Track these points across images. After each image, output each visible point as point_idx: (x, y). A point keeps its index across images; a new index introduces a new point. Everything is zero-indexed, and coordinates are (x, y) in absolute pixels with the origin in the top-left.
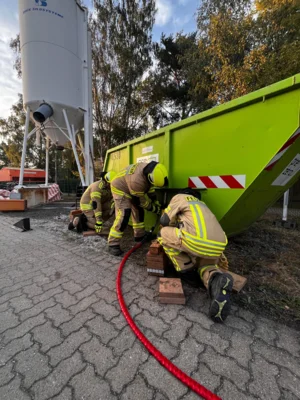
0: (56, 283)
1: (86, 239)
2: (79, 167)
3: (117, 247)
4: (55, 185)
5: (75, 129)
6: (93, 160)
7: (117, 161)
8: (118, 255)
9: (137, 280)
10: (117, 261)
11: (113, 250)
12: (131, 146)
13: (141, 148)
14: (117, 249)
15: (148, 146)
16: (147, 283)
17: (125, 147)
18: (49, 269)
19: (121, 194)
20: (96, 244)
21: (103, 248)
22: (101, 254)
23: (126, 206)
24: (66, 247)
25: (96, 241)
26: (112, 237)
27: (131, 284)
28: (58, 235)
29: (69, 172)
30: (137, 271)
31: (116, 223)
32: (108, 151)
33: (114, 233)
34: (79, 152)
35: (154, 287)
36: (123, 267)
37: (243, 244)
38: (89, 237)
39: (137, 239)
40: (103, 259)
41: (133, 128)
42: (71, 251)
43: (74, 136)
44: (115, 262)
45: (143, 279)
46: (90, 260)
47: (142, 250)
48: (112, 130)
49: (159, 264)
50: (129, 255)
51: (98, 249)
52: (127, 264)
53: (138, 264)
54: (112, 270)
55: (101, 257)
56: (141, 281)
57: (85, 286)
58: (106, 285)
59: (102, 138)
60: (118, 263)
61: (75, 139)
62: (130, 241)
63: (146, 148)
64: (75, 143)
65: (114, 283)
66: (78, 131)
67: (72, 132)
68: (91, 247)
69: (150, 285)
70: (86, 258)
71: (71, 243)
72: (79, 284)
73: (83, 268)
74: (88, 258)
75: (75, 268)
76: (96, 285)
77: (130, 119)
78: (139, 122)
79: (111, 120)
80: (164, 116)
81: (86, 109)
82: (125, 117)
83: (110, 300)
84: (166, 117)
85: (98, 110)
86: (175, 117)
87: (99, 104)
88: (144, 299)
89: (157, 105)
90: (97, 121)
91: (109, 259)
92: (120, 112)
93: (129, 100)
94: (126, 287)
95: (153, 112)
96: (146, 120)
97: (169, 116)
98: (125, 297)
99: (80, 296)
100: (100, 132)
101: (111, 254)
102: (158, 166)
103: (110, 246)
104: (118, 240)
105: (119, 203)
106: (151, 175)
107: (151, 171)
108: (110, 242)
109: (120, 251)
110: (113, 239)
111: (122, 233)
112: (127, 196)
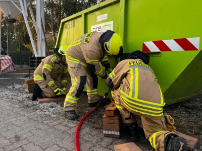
0: (17, 145)
1: (41, 106)
2: (31, 39)
3: (73, 112)
4: (7, 57)
5: (27, 2)
7: (71, 30)
8: (74, 119)
9: (94, 141)
11: (69, 115)
12: (86, 14)
13: (96, 16)
15: (102, 14)
16: (104, 144)
17: (80, 16)
18: (8, 133)
19: (77, 62)
20: (51, 110)
21: (59, 113)
22: (58, 119)
23: (82, 73)
24: (22, 113)
25: (52, 107)
26: (68, 103)
27: (89, 145)
28: (14, 103)
29: (21, 44)
30: (94, 133)
32: (63, 21)
33: (69, 99)
35: (111, 147)
36: (79, 130)
37: (192, 108)
38: (45, 104)
39: (91, 105)
40: (60, 123)
41: (82, 2)
42: (28, 117)
43: (26, 9)
44: (72, 125)
45: (100, 140)
46: (47, 124)
47: (96, 115)
48: (62, 4)
49: (114, 126)
50: (84, 119)
51: (54, 114)
52: (83, 127)
53: (93, 127)
54: (69, 133)
55: (58, 121)
56: (98, 142)
57: (45, 147)
58: (65, 146)
59: (52, 11)
60: (75, 127)
61: (26, 11)
62: (85, 107)
63: (101, 16)
64: (27, 15)
65: (73, 144)
66: (29, 4)
67: (24, 5)
68: (48, 113)
69: (107, 146)
70: (43, 123)
71: (28, 110)
72: (38, 145)
73: (41, 131)
74: (45, 122)
75: (33, 132)
76: (55, 146)
91: (66, 123)
94: (84, 148)
100: (50, 5)
101: (67, 118)
102: (114, 35)
103: (66, 112)
104: (74, 106)
105: (75, 70)
106: (107, 43)
107: (108, 39)
108: (66, 107)
109: (76, 115)
110: (68, 105)
111: (78, 99)
112: (82, 64)
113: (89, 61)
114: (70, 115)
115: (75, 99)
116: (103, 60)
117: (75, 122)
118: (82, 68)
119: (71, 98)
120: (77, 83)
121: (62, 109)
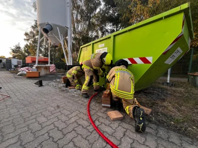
0: (58, 110)
1: (70, 90)
2: (65, 56)
3: (86, 94)
4: (53, 65)
5: (63, 37)
6: (72, 53)
7: (86, 52)
8: (87, 98)
9: (97, 109)
11: (84, 95)
12: (93, 44)
13: (98, 45)
14: (86, 95)
16: (102, 111)
17: (90, 45)
18: (54, 104)
19: (88, 68)
20: (75, 92)
21: (79, 95)
22: (78, 97)
23: (91, 74)
24: (61, 94)
26: (84, 89)
27: (94, 111)
28: (56, 89)
29: (60, 59)
30: (97, 105)
31: (86, 82)
32: (81, 47)
34: (65, 49)
35: (106, 112)
37: (148, 93)
38: (72, 90)
39: (96, 91)
40: (80, 100)
42: (63, 96)
43: (63, 40)
44: (86, 101)
45: (100, 109)
46: (73, 100)
47: (98, 96)
48: (81, 38)
49: (108, 102)
50: (92, 98)
51: (77, 95)
52: (91, 102)
53: (97, 102)
54: (84, 105)
55: (78, 99)
57: (72, 112)
58: (82, 112)
59: (76, 42)
62: (92, 91)
63: (101, 45)
64: (63, 44)
65: (86, 110)
68: (73, 94)
69: (104, 112)
70: (71, 99)
71: (63, 92)
72: (69, 111)
73: (70, 104)
75: (66, 104)
76: (77, 111)
77: (90, 32)
78: (94, 34)
79: (80, 33)
80: (107, 31)
81: (69, 27)
82: (87, 31)
83: (85, 118)
84: (108, 31)
85: (74, 28)
86: (113, 31)
87: (74, 25)
88: (101, 118)
89: (104, 25)
90: (74, 33)
91: (83, 100)
92: (85, 29)
93: (89, 23)
94: (92, 112)
95: (101, 29)
96: (98, 33)
97: (109, 31)
98: (92, 117)
99: (70, 116)
100: (75, 39)
101: (83, 97)
102: (108, 54)
105: (88, 72)
106: (104, 59)
107: (104, 57)
108: (82, 92)
112: (91, 69)
113: (95, 68)
115: (87, 87)
118: (91, 71)
119: (85, 87)
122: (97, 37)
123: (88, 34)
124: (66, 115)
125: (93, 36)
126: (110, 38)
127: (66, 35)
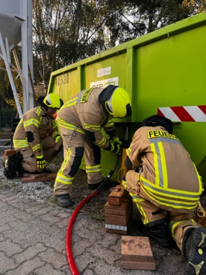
1: (25, 187)
3: (66, 196)
5: (10, 44)
6: (33, 85)
8: (67, 207)
9: (92, 239)
10: (66, 215)
12: (83, 67)
13: (96, 69)
15: (104, 67)
16: (105, 243)
17: (76, 69)
19: (72, 128)
20: (38, 192)
21: (48, 198)
22: (46, 205)
23: (78, 143)
25: (39, 189)
26: (59, 184)
27: (85, 244)
29: (2, 100)
30: (93, 226)
31: (65, 165)
32: (53, 74)
34: (15, 74)
35: (114, 247)
36: (73, 222)
38: (29, 184)
39: (92, 187)
40: (48, 212)
41: (84, 43)
42: (6, 202)
43: (8, 53)
44: (64, 215)
45: (99, 237)
46: (31, 213)
47: (97, 201)
48: (57, 45)
49: (120, 219)
50: (81, 207)
51: (42, 199)
52: (78, 218)
53: (93, 219)
54: (60, 226)
55: (45, 209)
56: (97, 240)
57: (26, 246)
58: (53, 246)
59: (44, 55)
60: (67, 217)
61: (9, 56)
62: (82, 189)
63: (102, 70)
64: (10, 62)
65: (63, 242)
66: (13, 46)
67: (5, 48)
68: (32, 197)
69: (110, 246)
70: (26, 212)
71: (6, 192)
72: (17, 243)
73: (22, 223)
74: (28, 210)
75: (11, 224)
76: (39, 245)
77: (81, 31)
78: (93, 35)
79: (56, 33)
80: (125, 27)
81: (24, 18)
82: (74, 28)
83: (58, 264)
84: (127, 28)
85: (39, 18)
86: (140, 28)
87: (41, 11)
88: (101, 263)
89: (117, 12)
90: (38, 33)
91: (56, 212)
92: (67, 22)
93: (79, 6)
94: (78, 248)
95: (111, 22)
96: (101, 32)
97: (131, 26)
98: (77, 260)
99: (20, 259)
100: (42, 47)
101: (58, 205)
102: (117, 90)
103: (57, 196)
104: (68, 187)
105: (68, 140)
108: (56, 190)
109: (70, 201)
110: (60, 187)
111: (73, 178)
112: (79, 130)
113: (87, 127)
114: (62, 201)
115: (69, 179)
116: (107, 126)
117: (69, 210)
118: (78, 136)
119: (64, 177)
120: (71, 157)
121: (52, 192)
122: (99, 43)
123: (75, 36)
124: (9, 254)
125: (90, 42)
126: (124, 52)
127: (18, 37)
